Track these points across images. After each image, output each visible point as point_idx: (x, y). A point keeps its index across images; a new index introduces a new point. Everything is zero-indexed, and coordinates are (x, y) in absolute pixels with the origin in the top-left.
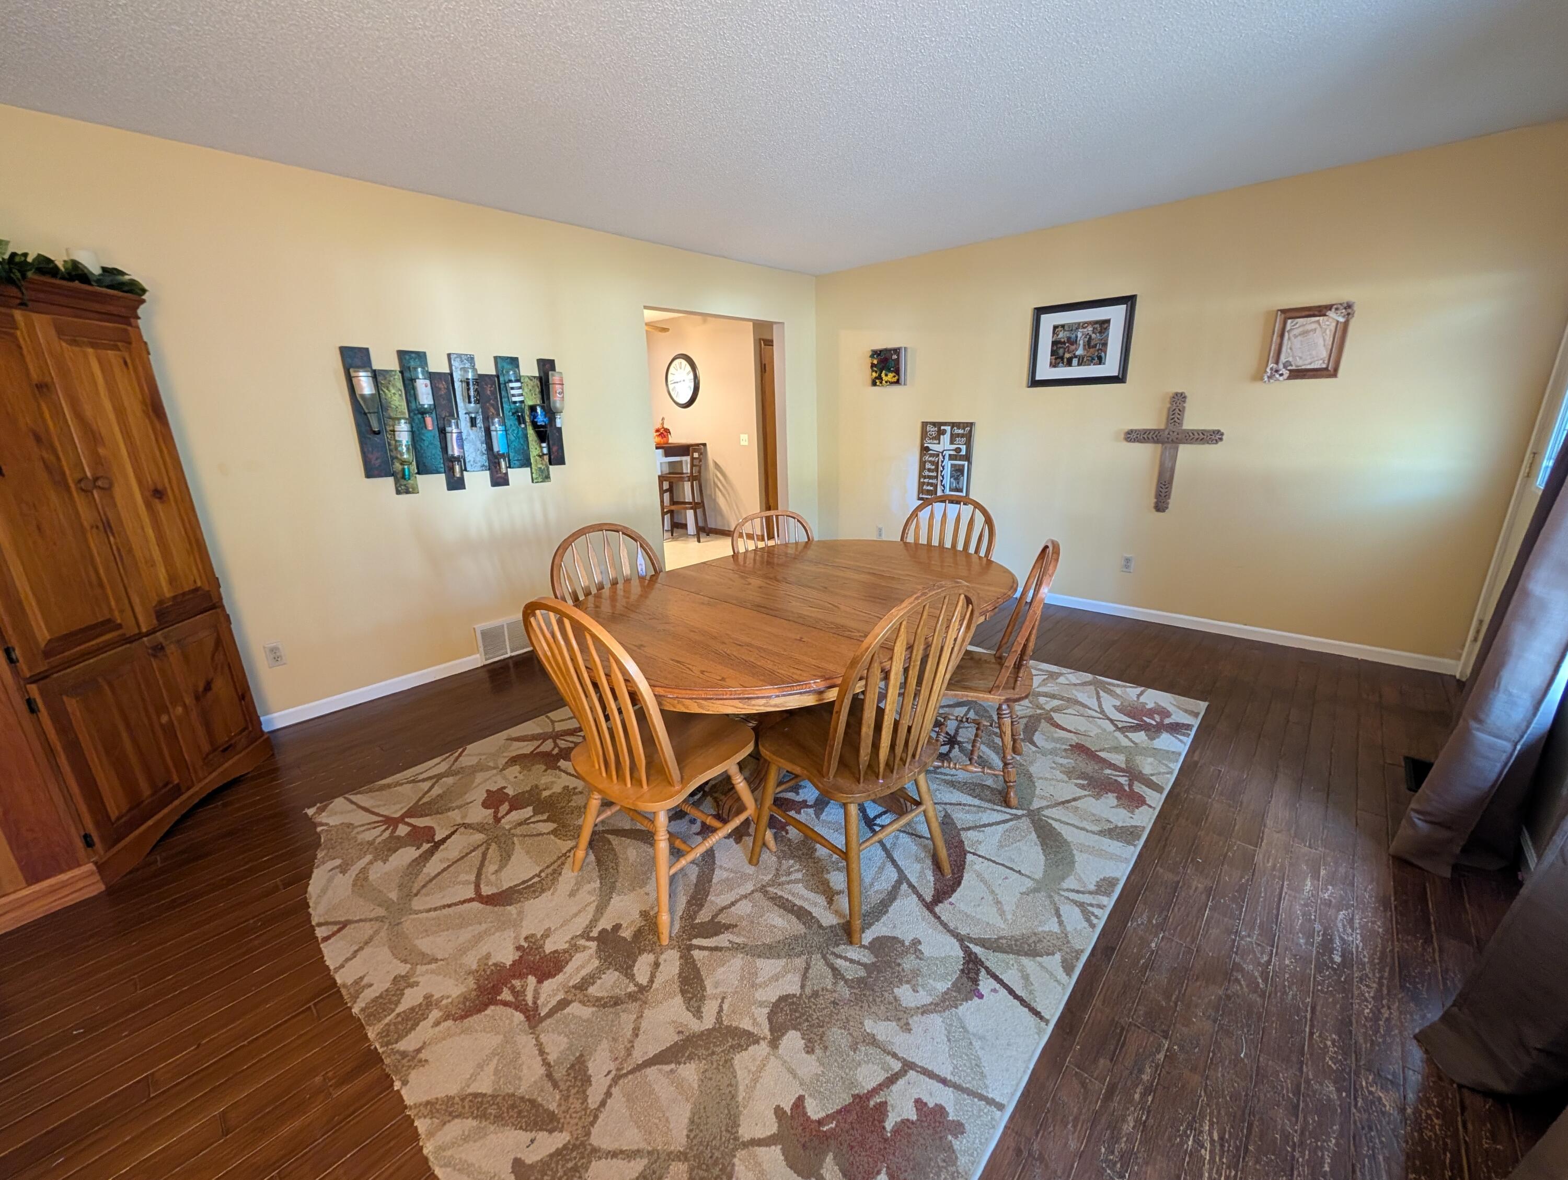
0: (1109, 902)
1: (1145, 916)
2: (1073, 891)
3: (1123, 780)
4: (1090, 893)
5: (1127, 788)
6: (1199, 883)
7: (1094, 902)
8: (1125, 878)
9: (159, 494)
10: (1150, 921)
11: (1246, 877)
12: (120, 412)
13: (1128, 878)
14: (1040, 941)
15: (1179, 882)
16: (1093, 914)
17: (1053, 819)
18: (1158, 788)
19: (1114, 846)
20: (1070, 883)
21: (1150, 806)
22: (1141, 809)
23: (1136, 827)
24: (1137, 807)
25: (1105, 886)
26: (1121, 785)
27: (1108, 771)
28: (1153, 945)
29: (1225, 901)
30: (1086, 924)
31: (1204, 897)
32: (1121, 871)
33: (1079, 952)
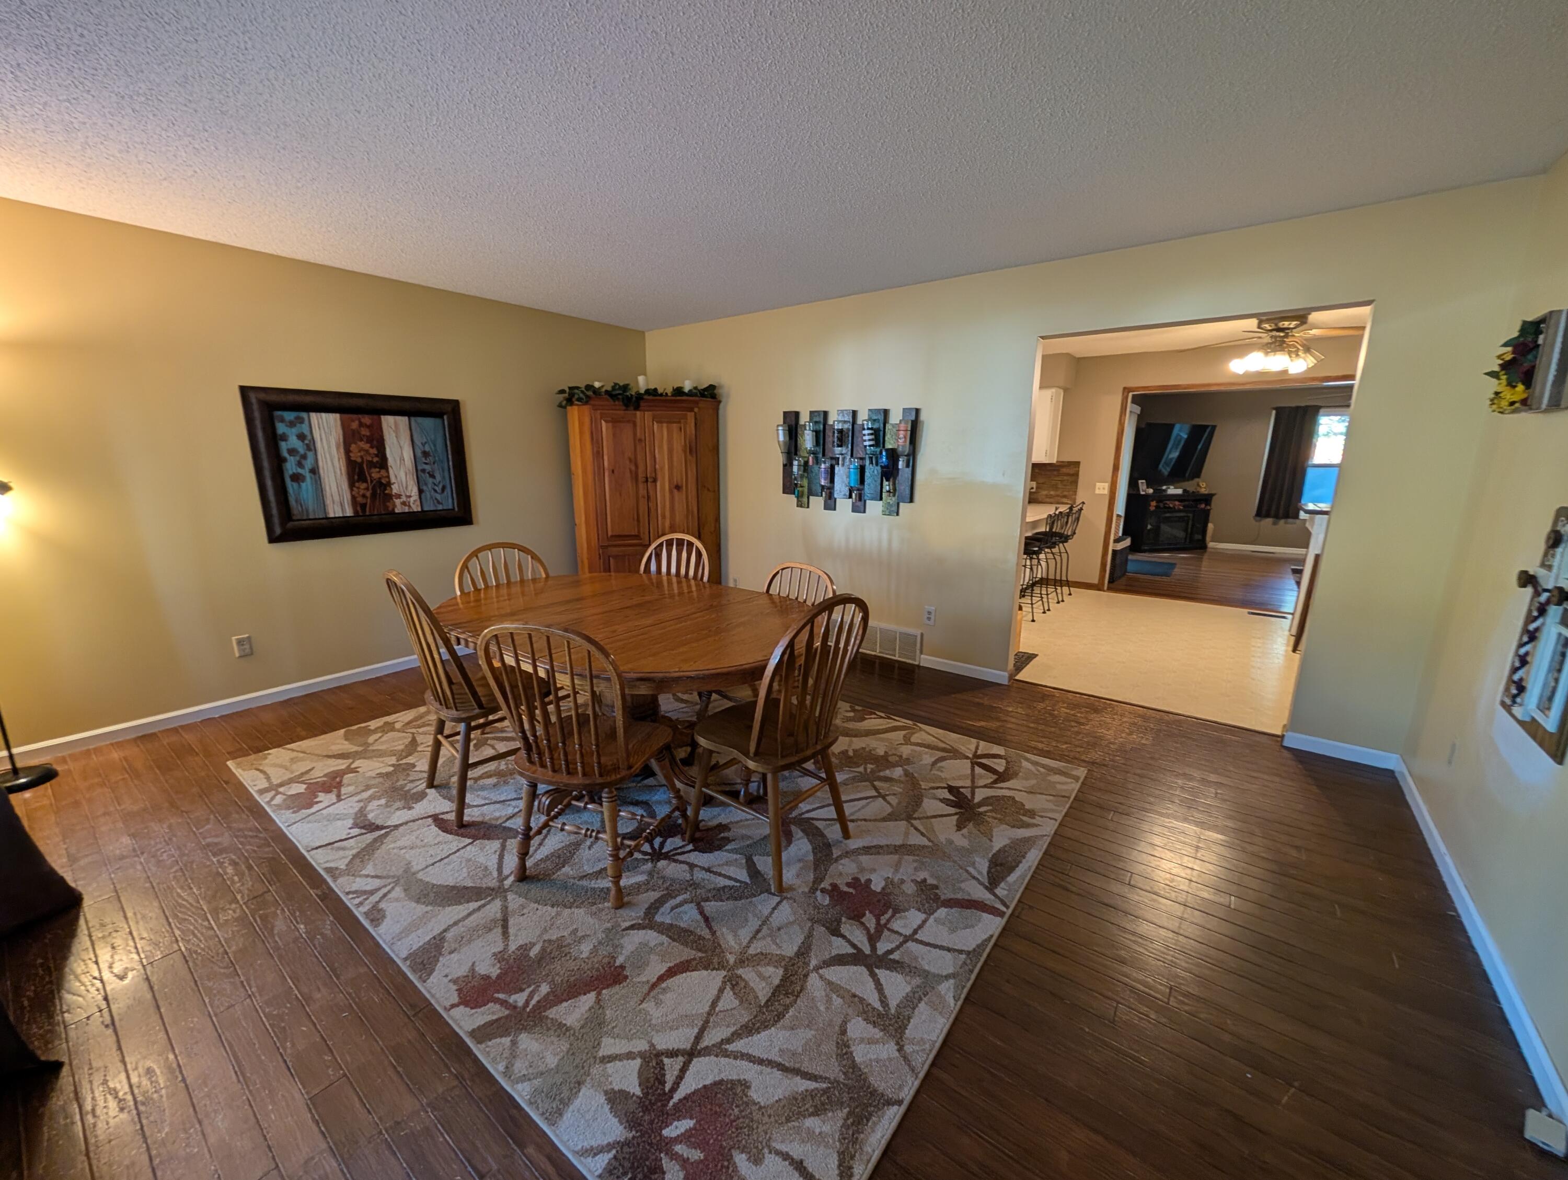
0: (359, 913)
1: (328, 932)
2: (389, 892)
3: (519, 999)
4: (378, 902)
5: (501, 996)
6: (321, 996)
7: (368, 901)
8: (374, 934)
9: (678, 487)
10: (322, 934)
11: (289, 1051)
12: (670, 451)
13: (373, 938)
14: (362, 861)
15: (338, 978)
16: (358, 897)
17: (484, 906)
18: (484, 1034)
19: (417, 940)
20: (398, 892)
21: (453, 1006)
22: (456, 994)
23: (429, 975)
24: (459, 990)
25: (377, 915)
26: (511, 992)
27: (544, 989)
28: (302, 926)
29: (286, 1007)
30: (353, 889)
31: (305, 990)
32: (383, 933)
33: (335, 880)
